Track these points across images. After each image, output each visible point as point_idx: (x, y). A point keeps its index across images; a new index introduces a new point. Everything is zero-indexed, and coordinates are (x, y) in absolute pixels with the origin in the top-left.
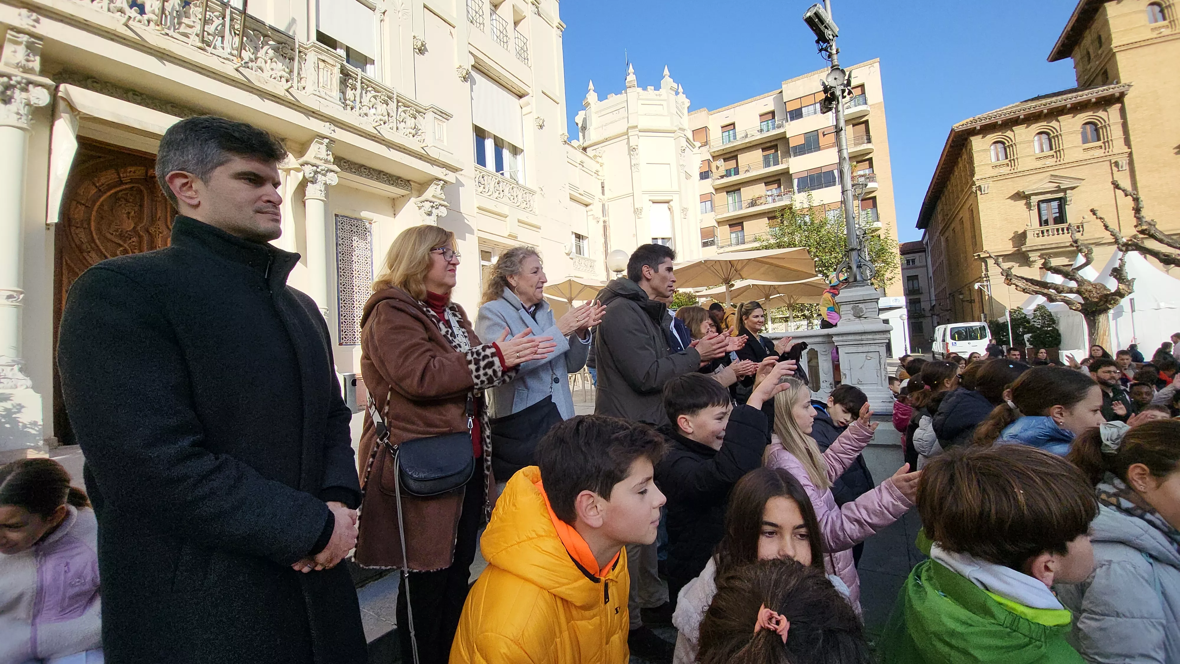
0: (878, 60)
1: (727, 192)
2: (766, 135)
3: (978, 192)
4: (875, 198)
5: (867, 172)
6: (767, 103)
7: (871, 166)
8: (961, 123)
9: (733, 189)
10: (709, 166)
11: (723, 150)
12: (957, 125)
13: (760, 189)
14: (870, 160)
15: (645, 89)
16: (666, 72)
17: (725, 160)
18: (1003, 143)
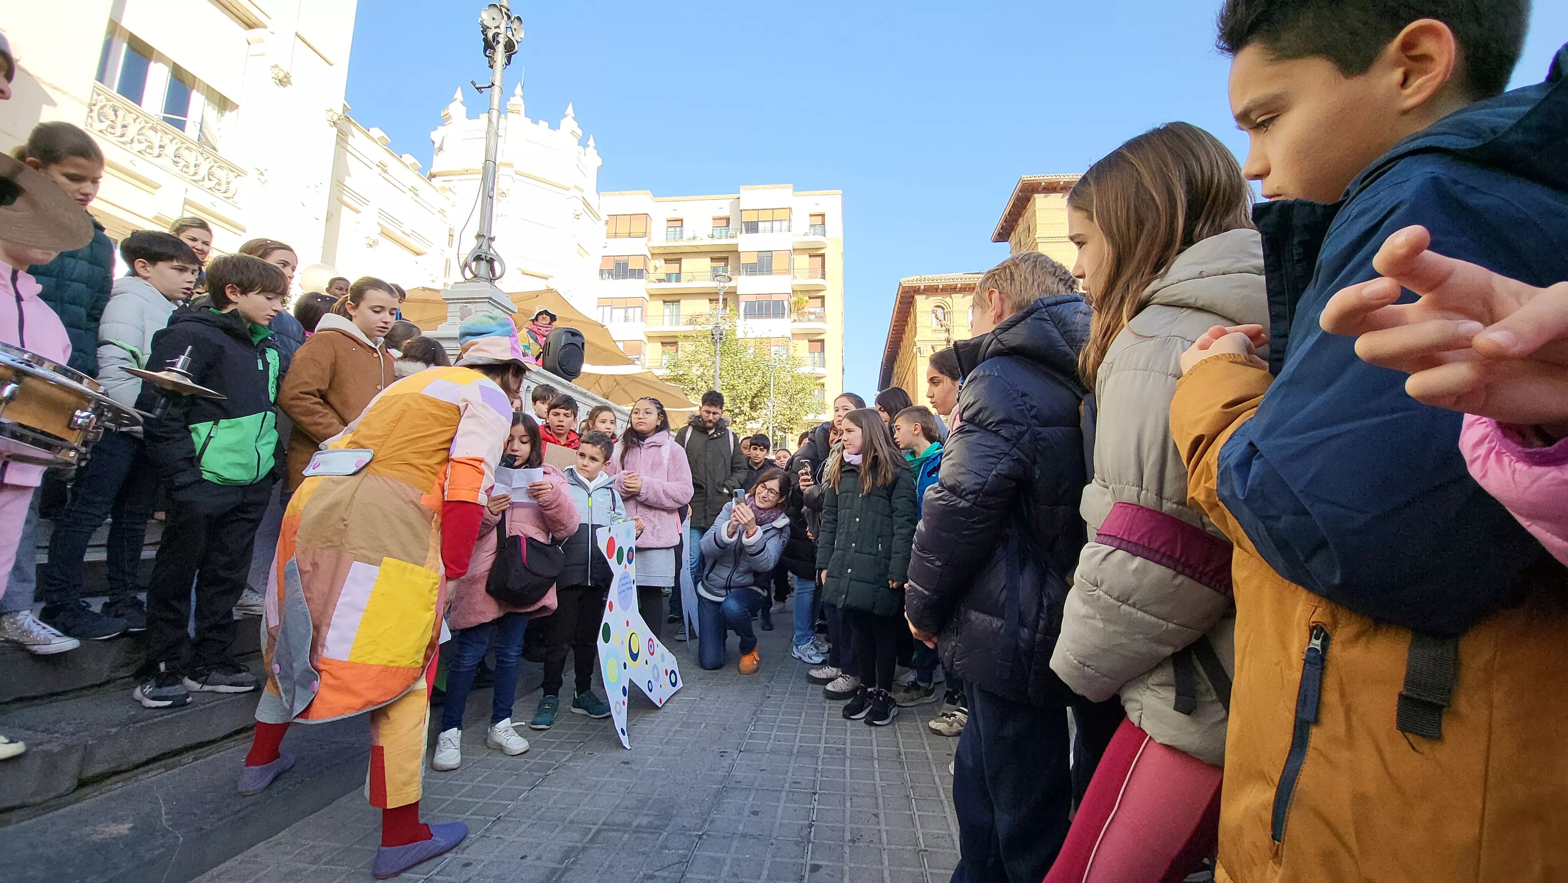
0: (840, 191)
1: (665, 302)
2: (716, 242)
3: (918, 354)
4: (822, 341)
5: (818, 310)
6: (722, 206)
7: (823, 305)
8: (908, 279)
9: (672, 299)
10: (645, 264)
11: (665, 248)
12: (905, 279)
13: (702, 306)
14: (823, 297)
15: (535, 122)
16: (570, 111)
17: (666, 261)
18: (943, 309)
